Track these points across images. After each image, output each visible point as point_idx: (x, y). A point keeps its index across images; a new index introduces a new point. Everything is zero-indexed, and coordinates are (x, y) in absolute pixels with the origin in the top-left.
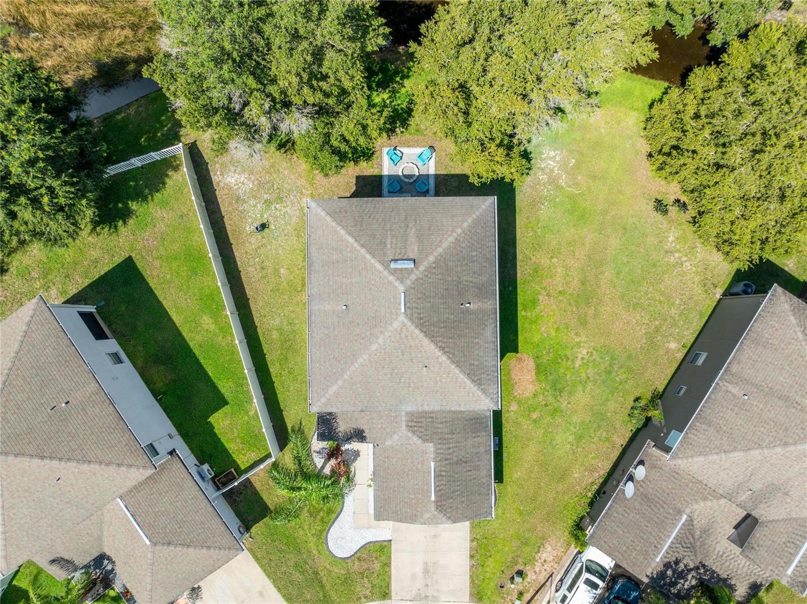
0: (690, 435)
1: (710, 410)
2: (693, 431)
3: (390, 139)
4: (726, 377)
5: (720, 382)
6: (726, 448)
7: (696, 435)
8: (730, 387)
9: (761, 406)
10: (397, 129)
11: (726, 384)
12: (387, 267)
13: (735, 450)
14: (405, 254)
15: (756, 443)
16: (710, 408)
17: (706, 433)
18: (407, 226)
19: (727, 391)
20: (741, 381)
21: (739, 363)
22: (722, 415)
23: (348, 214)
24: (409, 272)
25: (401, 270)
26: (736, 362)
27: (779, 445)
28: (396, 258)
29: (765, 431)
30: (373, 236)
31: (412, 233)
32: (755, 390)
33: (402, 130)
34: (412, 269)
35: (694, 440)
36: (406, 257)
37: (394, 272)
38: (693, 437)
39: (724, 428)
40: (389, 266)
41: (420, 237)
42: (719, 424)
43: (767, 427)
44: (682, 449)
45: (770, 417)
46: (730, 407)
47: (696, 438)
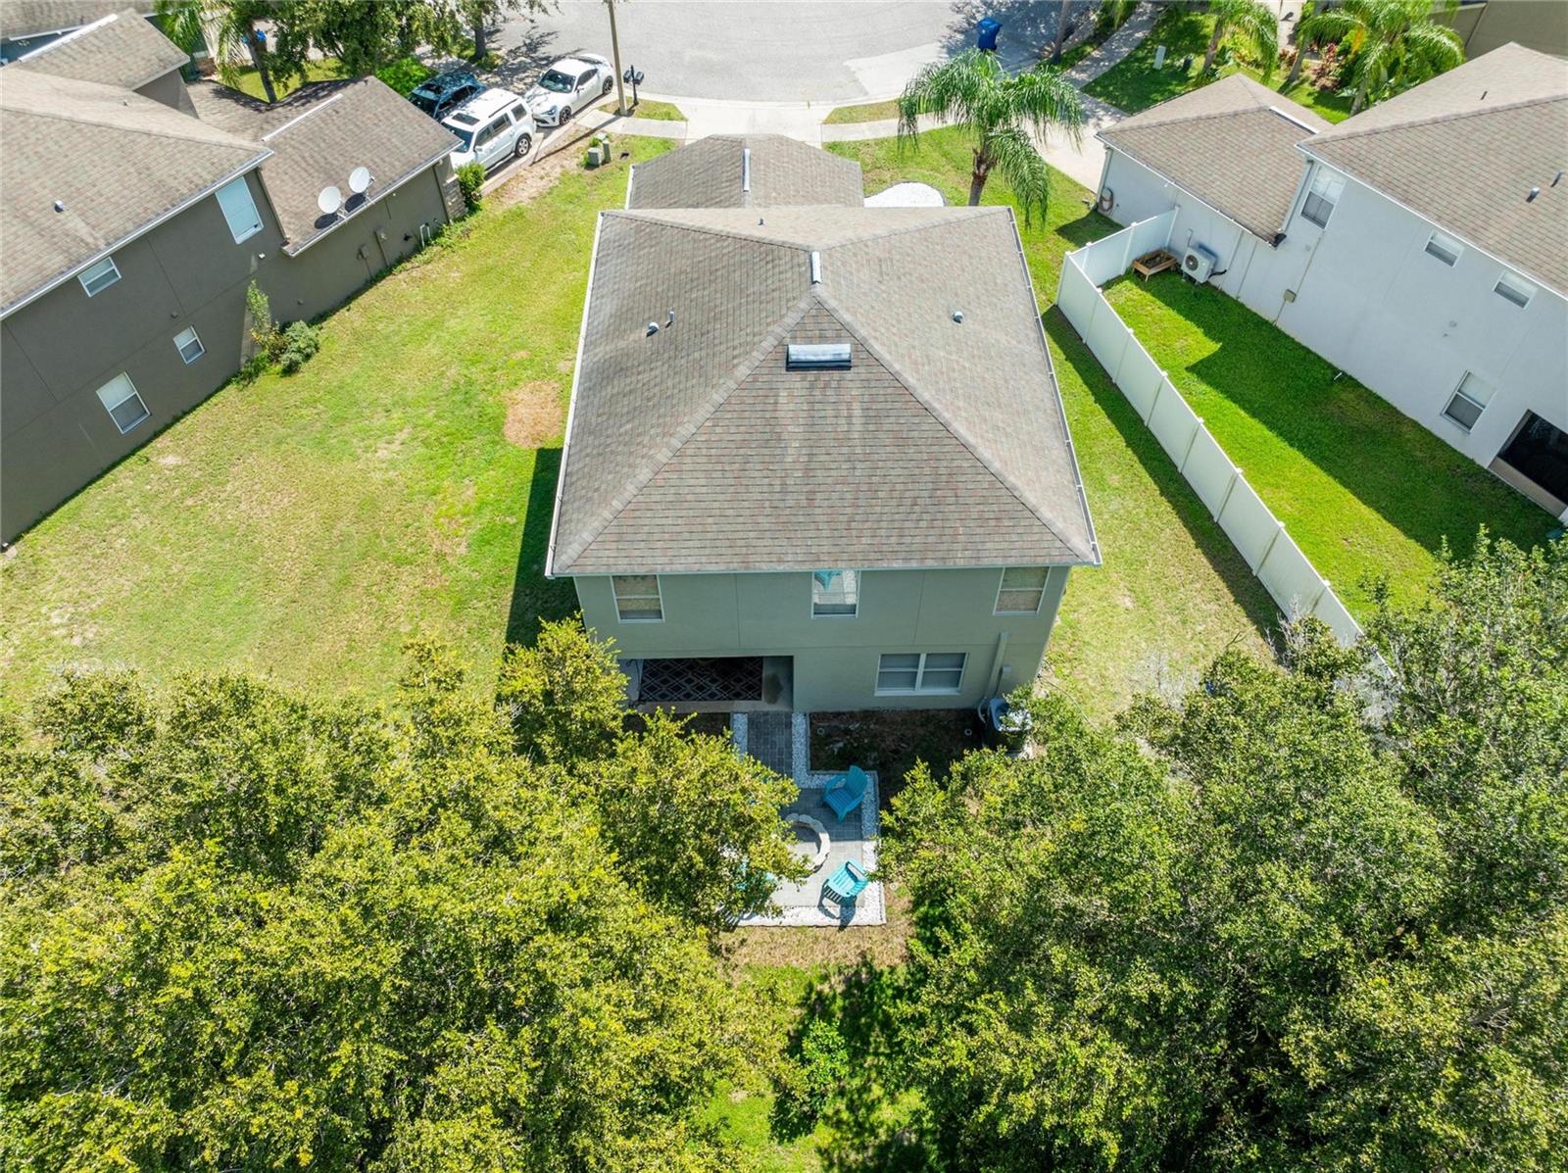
0: (209, 177)
1: (149, 205)
2: (200, 182)
3: (863, 955)
4: (84, 251)
5: (102, 246)
6: (146, 140)
7: (196, 174)
8: (83, 230)
9: (34, 184)
10: (840, 989)
11: (90, 240)
12: (860, 345)
13: (127, 132)
14: (812, 388)
15: (79, 131)
16: (146, 209)
17: (173, 172)
18: (808, 470)
19: (93, 228)
20: (53, 237)
21: (41, 269)
22: (126, 192)
23: (975, 511)
24: (801, 333)
25: (823, 339)
26: (45, 273)
27: (32, 115)
28: (836, 374)
29: (50, 144)
30: (901, 441)
31: (794, 451)
32: (31, 213)
33: (826, 988)
34: (794, 340)
35: (204, 168)
36: (811, 375)
37: (843, 332)
38: (204, 174)
39: (132, 170)
40: (855, 350)
41: (774, 439)
42: (140, 180)
43: (40, 149)
44: (234, 161)
45: (25, 163)
46: (102, 200)
47: (199, 170)
